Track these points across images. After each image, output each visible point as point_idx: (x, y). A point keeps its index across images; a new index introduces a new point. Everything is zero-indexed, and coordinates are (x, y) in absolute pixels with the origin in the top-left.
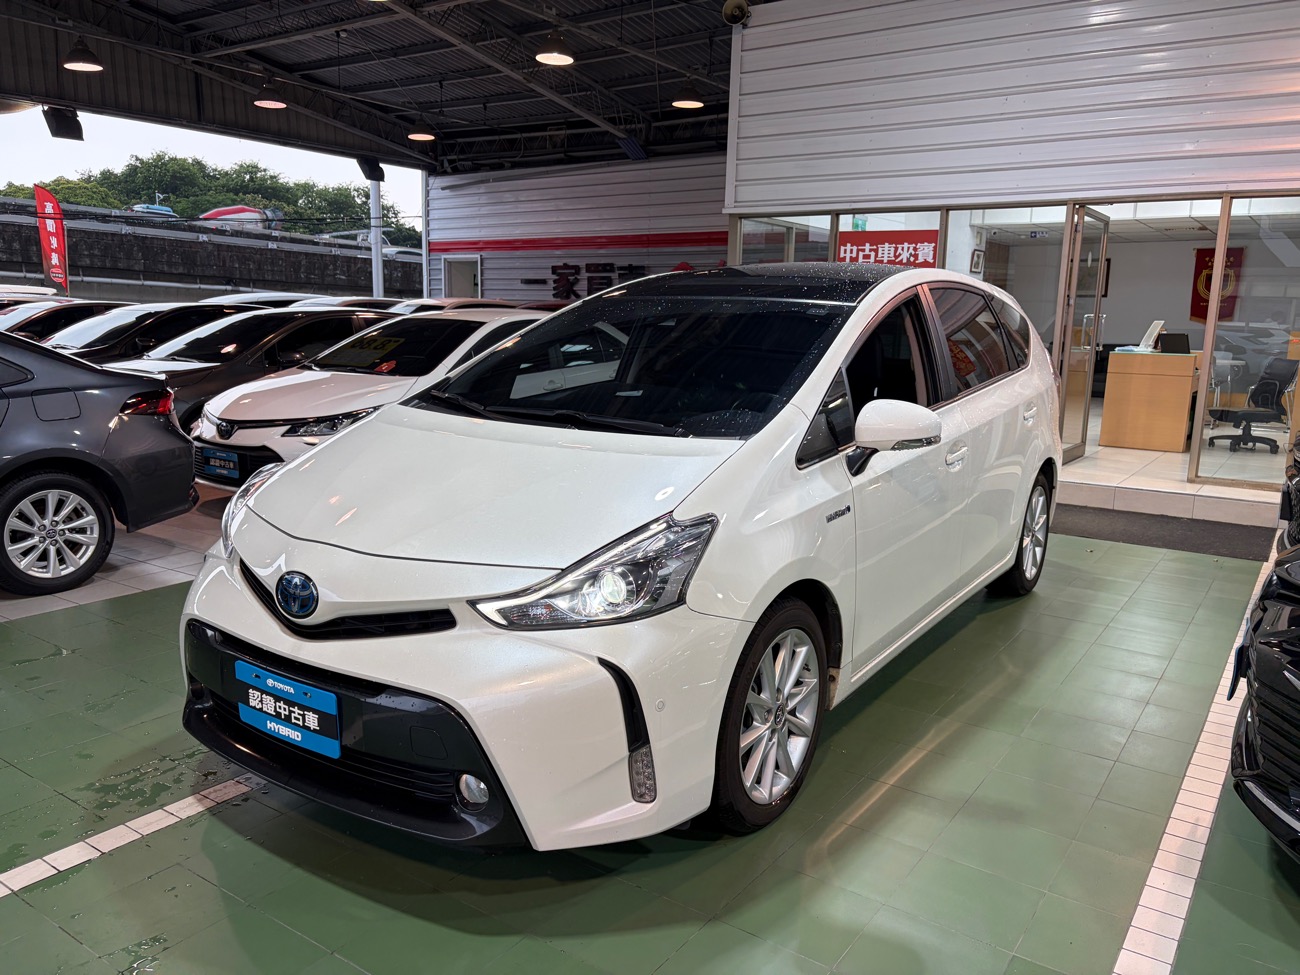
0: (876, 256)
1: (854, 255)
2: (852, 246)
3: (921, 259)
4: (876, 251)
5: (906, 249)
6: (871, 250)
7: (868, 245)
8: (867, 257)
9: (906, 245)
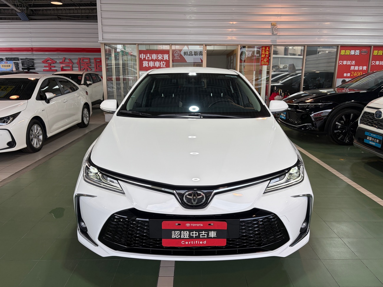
0: (151, 58)
1: (144, 57)
2: (143, 54)
3: (165, 59)
4: (151, 56)
6: (149, 56)
7: (148, 54)
8: (148, 58)
9: (160, 55)
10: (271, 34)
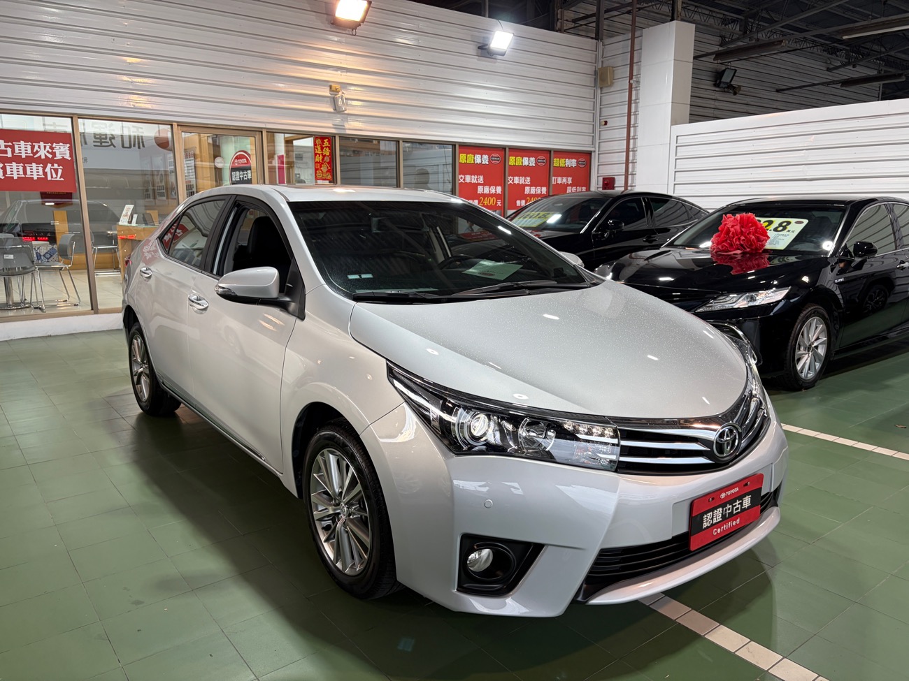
0: (13, 151)
3: (58, 157)
4: (12, 147)
5: (42, 147)
6: (6, 146)
9: (42, 144)
10: (332, 110)
